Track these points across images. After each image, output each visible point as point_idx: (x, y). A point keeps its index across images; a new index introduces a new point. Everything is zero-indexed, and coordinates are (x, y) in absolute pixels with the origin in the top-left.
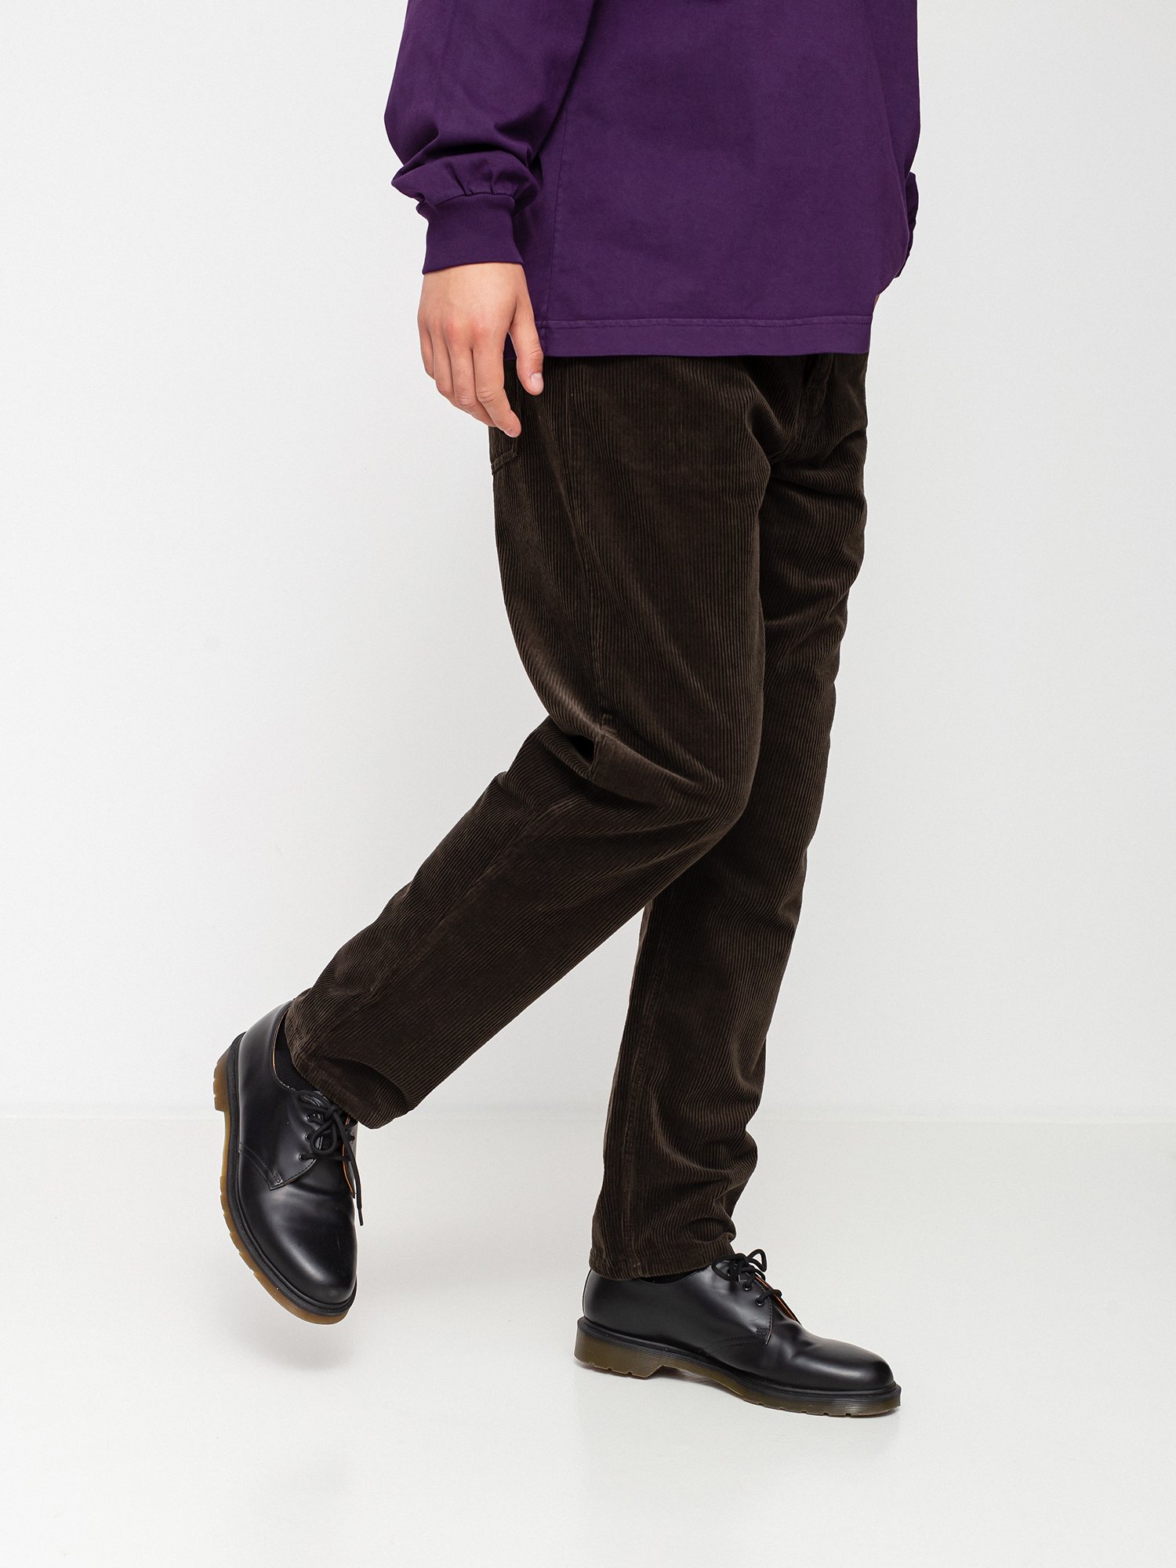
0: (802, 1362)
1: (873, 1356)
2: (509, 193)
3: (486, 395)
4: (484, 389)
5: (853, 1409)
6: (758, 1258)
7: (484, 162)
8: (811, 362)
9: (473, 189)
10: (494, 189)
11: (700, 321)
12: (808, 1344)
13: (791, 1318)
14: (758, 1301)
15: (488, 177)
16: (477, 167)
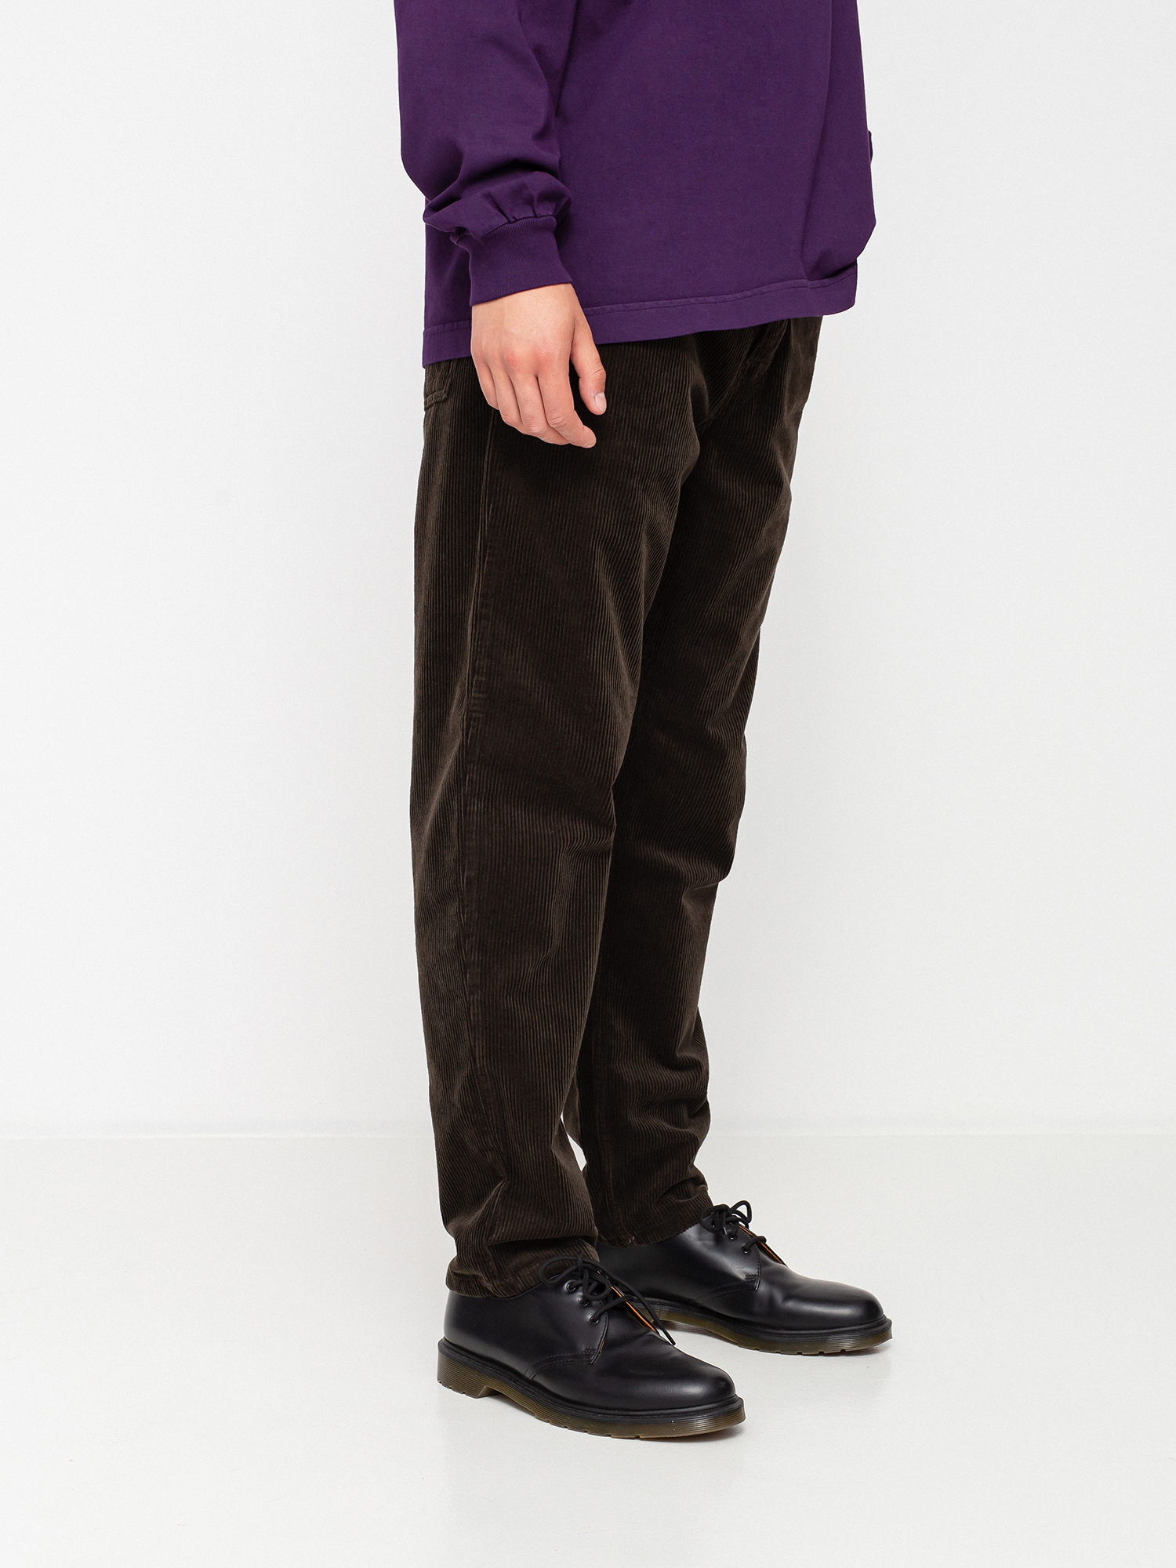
0: (791, 1305)
1: (862, 1293)
2: (550, 213)
3: (558, 420)
4: (555, 415)
5: (847, 1345)
6: (743, 1209)
7: (524, 186)
8: (763, 331)
9: (516, 215)
10: (537, 213)
11: (653, 303)
12: (796, 1286)
13: (778, 1262)
14: (744, 1249)
15: (529, 201)
16: (518, 192)
